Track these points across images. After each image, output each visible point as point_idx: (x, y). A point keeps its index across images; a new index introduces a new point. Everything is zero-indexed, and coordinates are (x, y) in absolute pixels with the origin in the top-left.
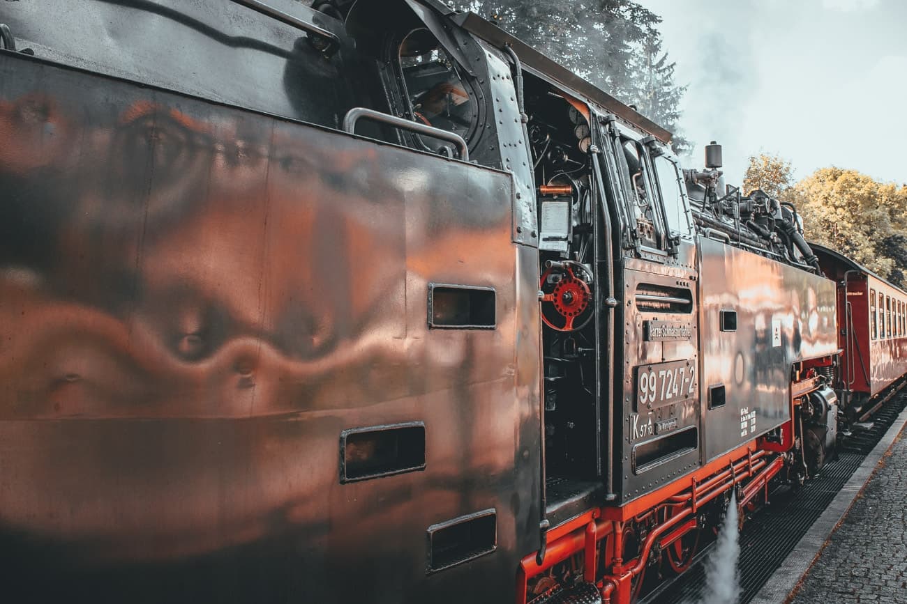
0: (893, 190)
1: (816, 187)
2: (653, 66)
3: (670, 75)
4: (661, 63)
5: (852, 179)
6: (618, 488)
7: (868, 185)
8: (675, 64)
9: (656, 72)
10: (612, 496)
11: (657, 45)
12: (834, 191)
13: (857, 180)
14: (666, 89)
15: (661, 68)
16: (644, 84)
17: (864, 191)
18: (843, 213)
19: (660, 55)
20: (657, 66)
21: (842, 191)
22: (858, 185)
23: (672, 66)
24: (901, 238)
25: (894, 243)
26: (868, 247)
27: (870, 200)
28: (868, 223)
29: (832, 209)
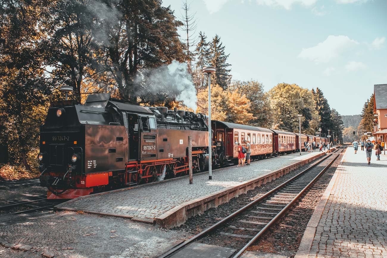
0: (307, 91)
1: (277, 91)
2: (217, 48)
3: (223, 51)
4: (220, 46)
5: (290, 88)
6: (140, 159)
7: (296, 90)
8: (224, 47)
9: (218, 50)
10: (139, 160)
11: (218, 40)
12: (284, 92)
13: (292, 88)
14: (221, 56)
15: (220, 48)
16: (213, 54)
17: (294, 92)
18: (287, 100)
19: (219, 44)
20: (218, 48)
21: (287, 92)
22: (292, 90)
23: (223, 48)
24: (308, 109)
25: (306, 111)
26: (295, 112)
27: (297, 95)
28: (296, 104)
29: (283, 99)
